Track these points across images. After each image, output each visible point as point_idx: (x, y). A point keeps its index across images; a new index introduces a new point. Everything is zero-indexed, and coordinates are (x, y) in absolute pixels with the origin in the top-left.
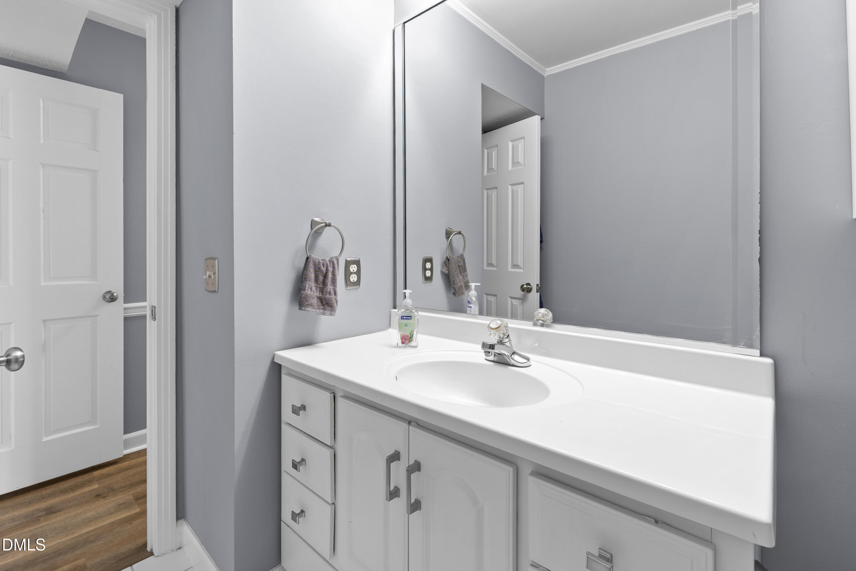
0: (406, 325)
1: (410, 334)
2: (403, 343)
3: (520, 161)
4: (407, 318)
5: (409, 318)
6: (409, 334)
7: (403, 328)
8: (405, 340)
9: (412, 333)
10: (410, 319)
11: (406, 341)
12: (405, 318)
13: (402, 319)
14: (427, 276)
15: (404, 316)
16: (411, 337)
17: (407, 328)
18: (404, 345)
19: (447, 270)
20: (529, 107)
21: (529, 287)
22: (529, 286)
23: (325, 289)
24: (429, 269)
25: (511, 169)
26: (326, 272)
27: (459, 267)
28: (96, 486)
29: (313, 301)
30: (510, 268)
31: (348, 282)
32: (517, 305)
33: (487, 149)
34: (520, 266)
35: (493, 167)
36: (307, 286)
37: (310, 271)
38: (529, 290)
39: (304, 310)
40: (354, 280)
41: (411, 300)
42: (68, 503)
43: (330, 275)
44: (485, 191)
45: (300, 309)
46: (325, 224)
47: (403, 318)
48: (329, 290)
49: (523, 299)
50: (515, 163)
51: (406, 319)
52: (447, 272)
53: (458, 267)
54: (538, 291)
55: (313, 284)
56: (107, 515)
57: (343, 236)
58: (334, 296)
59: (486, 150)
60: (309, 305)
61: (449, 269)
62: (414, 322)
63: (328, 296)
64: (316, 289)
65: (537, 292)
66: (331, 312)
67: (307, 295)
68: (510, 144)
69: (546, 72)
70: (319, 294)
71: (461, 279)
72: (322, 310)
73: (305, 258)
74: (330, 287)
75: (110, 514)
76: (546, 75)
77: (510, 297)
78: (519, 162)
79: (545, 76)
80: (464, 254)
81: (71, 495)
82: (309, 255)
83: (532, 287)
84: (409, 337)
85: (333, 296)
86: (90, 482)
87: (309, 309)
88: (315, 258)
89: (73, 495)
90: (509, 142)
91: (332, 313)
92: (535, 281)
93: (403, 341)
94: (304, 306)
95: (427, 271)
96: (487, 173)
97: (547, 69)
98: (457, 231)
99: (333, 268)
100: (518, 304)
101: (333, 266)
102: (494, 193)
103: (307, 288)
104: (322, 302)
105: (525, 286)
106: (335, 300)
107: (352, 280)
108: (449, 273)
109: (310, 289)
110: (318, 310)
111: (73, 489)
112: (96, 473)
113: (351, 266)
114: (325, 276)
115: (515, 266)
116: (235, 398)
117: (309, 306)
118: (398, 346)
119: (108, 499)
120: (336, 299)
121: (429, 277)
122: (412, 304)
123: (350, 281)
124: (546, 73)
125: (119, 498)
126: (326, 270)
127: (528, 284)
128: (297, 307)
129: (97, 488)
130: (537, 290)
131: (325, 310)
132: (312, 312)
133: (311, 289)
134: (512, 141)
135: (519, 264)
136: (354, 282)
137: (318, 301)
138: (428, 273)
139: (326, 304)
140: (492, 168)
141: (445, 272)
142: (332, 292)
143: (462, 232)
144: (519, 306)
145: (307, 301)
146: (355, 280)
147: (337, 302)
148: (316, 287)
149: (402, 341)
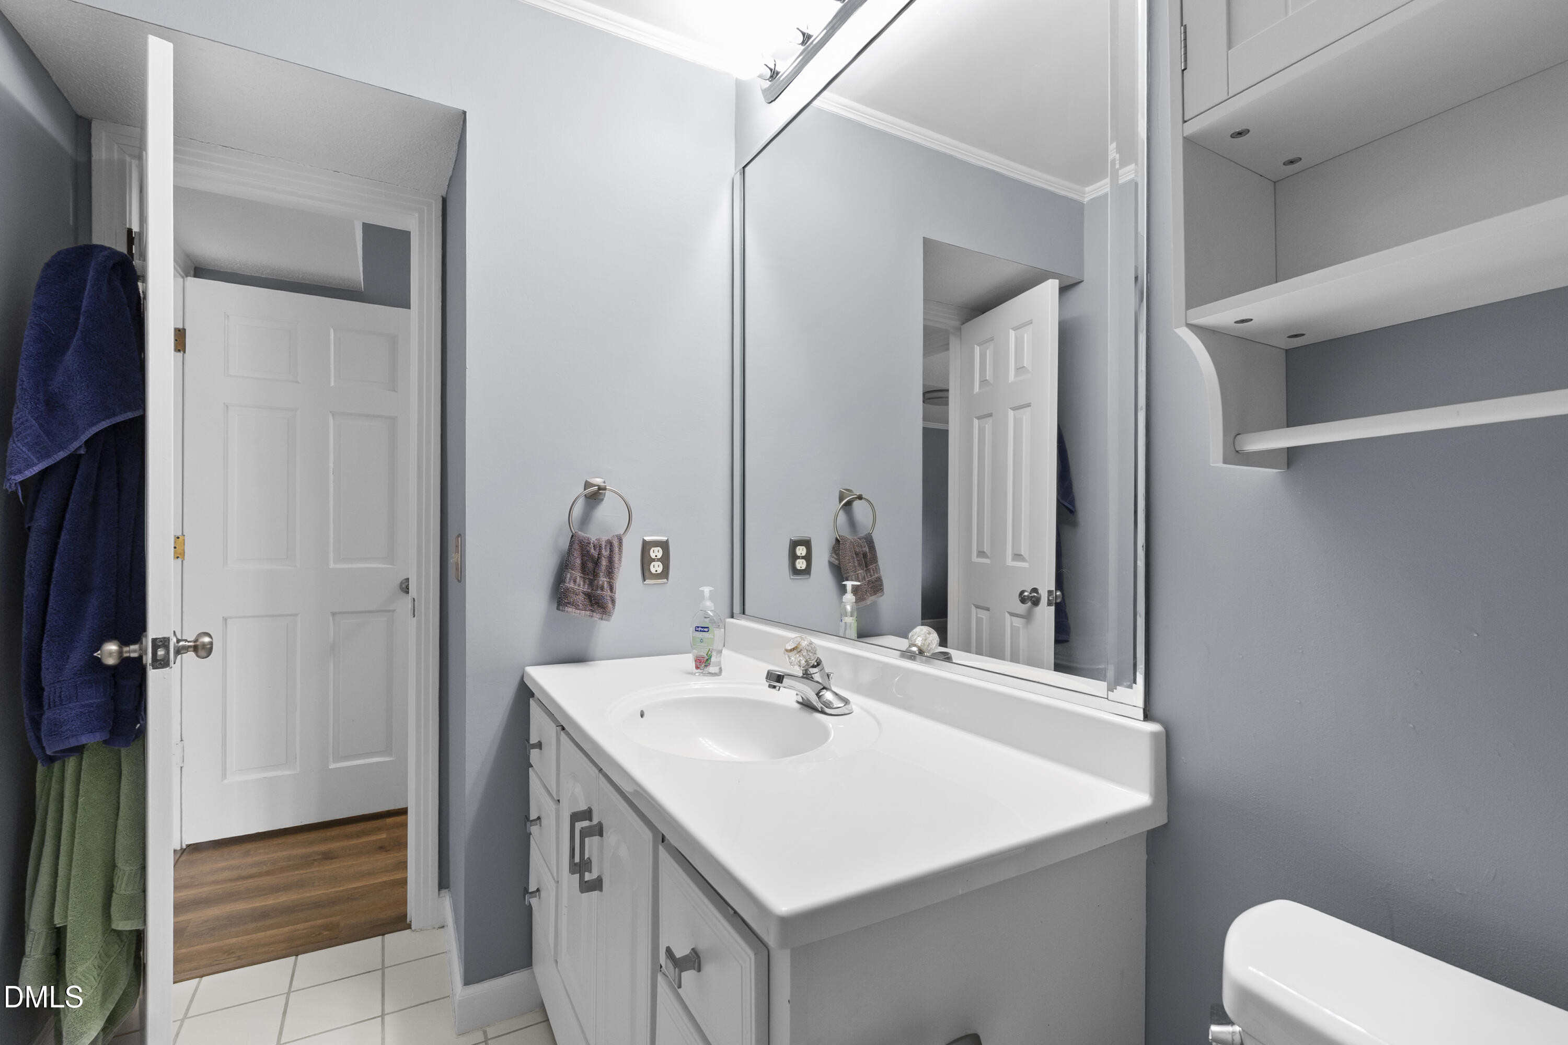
0: (701, 641)
1: (707, 655)
2: (697, 668)
3: (1025, 365)
4: (702, 629)
5: (706, 630)
6: (705, 655)
7: (698, 644)
8: (700, 662)
9: (710, 653)
10: (708, 631)
11: (701, 665)
12: (700, 629)
13: (696, 631)
14: (799, 568)
15: (698, 627)
16: (707, 660)
17: (702, 644)
18: (699, 671)
19: (836, 559)
20: (1043, 265)
21: (1034, 596)
22: (1035, 594)
23: (596, 582)
24: (802, 556)
25: (1013, 379)
26: (598, 557)
27: (857, 554)
28: (384, 836)
29: (575, 598)
30: (1010, 560)
31: (647, 574)
32: (1019, 627)
33: (979, 345)
34: (1024, 557)
35: (987, 378)
36: (569, 576)
37: (573, 555)
38: (1036, 602)
39: (562, 611)
40: (656, 571)
41: (711, 602)
42: (348, 850)
43: (604, 562)
44: (976, 422)
45: (558, 609)
46: (597, 487)
47: (697, 629)
48: (601, 582)
49: (1028, 617)
50: (1020, 369)
51: (701, 631)
52: (836, 562)
53: (855, 556)
54: (1051, 604)
55: (578, 574)
56: (382, 872)
57: (630, 507)
58: (609, 593)
59: (978, 347)
60: (569, 603)
61: (839, 558)
62: (713, 637)
63: (599, 592)
64: (584, 582)
65: (1049, 604)
66: (602, 616)
67: (567, 589)
68: (1012, 334)
69: (1084, 194)
70: (588, 589)
71: (861, 575)
72: (589, 612)
73: (571, 536)
74: (603, 580)
75: (387, 871)
76: (1086, 200)
77: (1008, 612)
78: (1024, 367)
79: (1085, 203)
80: (872, 534)
81: (354, 842)
82: (574, 532)
83: (1041, 596)
84: (705, 659)
85: (607, 593)
86: (379, 829)
87: (570, 609)
88: (583, 537)
89: (356, 842)
90: (1011, 330)
91: (604, 617)
92: (1046, 583)
93: (698, 664)
94: (561, 605)
95: (798, 561)
96: (980, 388)
97: (1087, 189)
98: (856, 495)
99: (610, 552)
100: (1021, 626)
101: (610, 549)
102: (988, 425)
103: (568, 579)
104: (591, 601)
105: (1026, 594)
106: (609, 598)
107: (653, 570)
108: (839, 564)
109: (572, 581)
110: (584, 611)
111: (358, 835)
112: (390, 820)
113: (653, 549)
114: (597, 562)
115: (1017, 556)
116: (466, 724)
117: (569, 605)
118: (692, 674)
119: (390, 854)
120: (612, 598)
121: (803, 570)
122: (713, 609)
123: (651, 572)
124: (1086, 196)
125: (402, 855)
126: (599, 554)
127: (1035, 590)
128: (556, 605)
129: (384, 838)
130: (1050, 602)
131: (593, 611)
132: (574, 614)
133: (575, 582)
134: (1015, 329)
135: (1022, 554)
136: (658, 574)
137: (585, 599)
138: (801, 564)
139: (596, 603)
140: (985, 379)
141: (834, 562)
142: (606, 585)
143: (863, 497)
144: (1021, 629)
145: (567, 597)
146: (660, 570)
147: (613, 601)
148: (584, 578)
149: (696, 664)
